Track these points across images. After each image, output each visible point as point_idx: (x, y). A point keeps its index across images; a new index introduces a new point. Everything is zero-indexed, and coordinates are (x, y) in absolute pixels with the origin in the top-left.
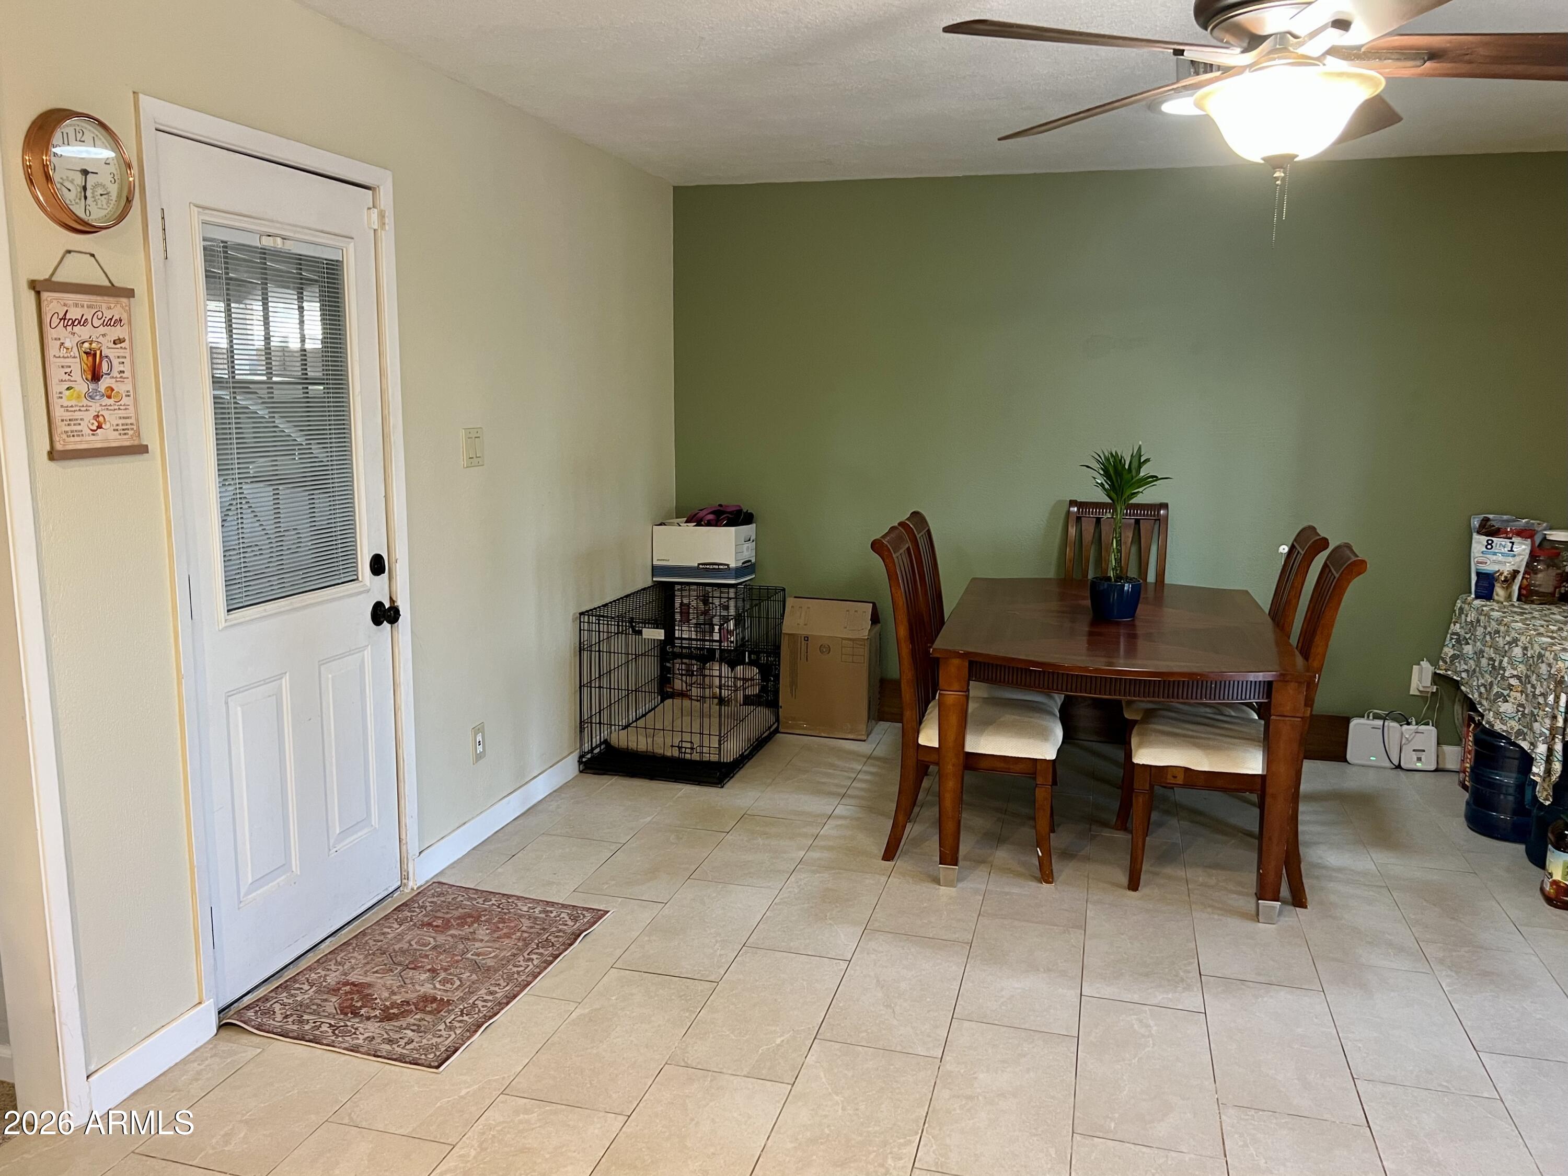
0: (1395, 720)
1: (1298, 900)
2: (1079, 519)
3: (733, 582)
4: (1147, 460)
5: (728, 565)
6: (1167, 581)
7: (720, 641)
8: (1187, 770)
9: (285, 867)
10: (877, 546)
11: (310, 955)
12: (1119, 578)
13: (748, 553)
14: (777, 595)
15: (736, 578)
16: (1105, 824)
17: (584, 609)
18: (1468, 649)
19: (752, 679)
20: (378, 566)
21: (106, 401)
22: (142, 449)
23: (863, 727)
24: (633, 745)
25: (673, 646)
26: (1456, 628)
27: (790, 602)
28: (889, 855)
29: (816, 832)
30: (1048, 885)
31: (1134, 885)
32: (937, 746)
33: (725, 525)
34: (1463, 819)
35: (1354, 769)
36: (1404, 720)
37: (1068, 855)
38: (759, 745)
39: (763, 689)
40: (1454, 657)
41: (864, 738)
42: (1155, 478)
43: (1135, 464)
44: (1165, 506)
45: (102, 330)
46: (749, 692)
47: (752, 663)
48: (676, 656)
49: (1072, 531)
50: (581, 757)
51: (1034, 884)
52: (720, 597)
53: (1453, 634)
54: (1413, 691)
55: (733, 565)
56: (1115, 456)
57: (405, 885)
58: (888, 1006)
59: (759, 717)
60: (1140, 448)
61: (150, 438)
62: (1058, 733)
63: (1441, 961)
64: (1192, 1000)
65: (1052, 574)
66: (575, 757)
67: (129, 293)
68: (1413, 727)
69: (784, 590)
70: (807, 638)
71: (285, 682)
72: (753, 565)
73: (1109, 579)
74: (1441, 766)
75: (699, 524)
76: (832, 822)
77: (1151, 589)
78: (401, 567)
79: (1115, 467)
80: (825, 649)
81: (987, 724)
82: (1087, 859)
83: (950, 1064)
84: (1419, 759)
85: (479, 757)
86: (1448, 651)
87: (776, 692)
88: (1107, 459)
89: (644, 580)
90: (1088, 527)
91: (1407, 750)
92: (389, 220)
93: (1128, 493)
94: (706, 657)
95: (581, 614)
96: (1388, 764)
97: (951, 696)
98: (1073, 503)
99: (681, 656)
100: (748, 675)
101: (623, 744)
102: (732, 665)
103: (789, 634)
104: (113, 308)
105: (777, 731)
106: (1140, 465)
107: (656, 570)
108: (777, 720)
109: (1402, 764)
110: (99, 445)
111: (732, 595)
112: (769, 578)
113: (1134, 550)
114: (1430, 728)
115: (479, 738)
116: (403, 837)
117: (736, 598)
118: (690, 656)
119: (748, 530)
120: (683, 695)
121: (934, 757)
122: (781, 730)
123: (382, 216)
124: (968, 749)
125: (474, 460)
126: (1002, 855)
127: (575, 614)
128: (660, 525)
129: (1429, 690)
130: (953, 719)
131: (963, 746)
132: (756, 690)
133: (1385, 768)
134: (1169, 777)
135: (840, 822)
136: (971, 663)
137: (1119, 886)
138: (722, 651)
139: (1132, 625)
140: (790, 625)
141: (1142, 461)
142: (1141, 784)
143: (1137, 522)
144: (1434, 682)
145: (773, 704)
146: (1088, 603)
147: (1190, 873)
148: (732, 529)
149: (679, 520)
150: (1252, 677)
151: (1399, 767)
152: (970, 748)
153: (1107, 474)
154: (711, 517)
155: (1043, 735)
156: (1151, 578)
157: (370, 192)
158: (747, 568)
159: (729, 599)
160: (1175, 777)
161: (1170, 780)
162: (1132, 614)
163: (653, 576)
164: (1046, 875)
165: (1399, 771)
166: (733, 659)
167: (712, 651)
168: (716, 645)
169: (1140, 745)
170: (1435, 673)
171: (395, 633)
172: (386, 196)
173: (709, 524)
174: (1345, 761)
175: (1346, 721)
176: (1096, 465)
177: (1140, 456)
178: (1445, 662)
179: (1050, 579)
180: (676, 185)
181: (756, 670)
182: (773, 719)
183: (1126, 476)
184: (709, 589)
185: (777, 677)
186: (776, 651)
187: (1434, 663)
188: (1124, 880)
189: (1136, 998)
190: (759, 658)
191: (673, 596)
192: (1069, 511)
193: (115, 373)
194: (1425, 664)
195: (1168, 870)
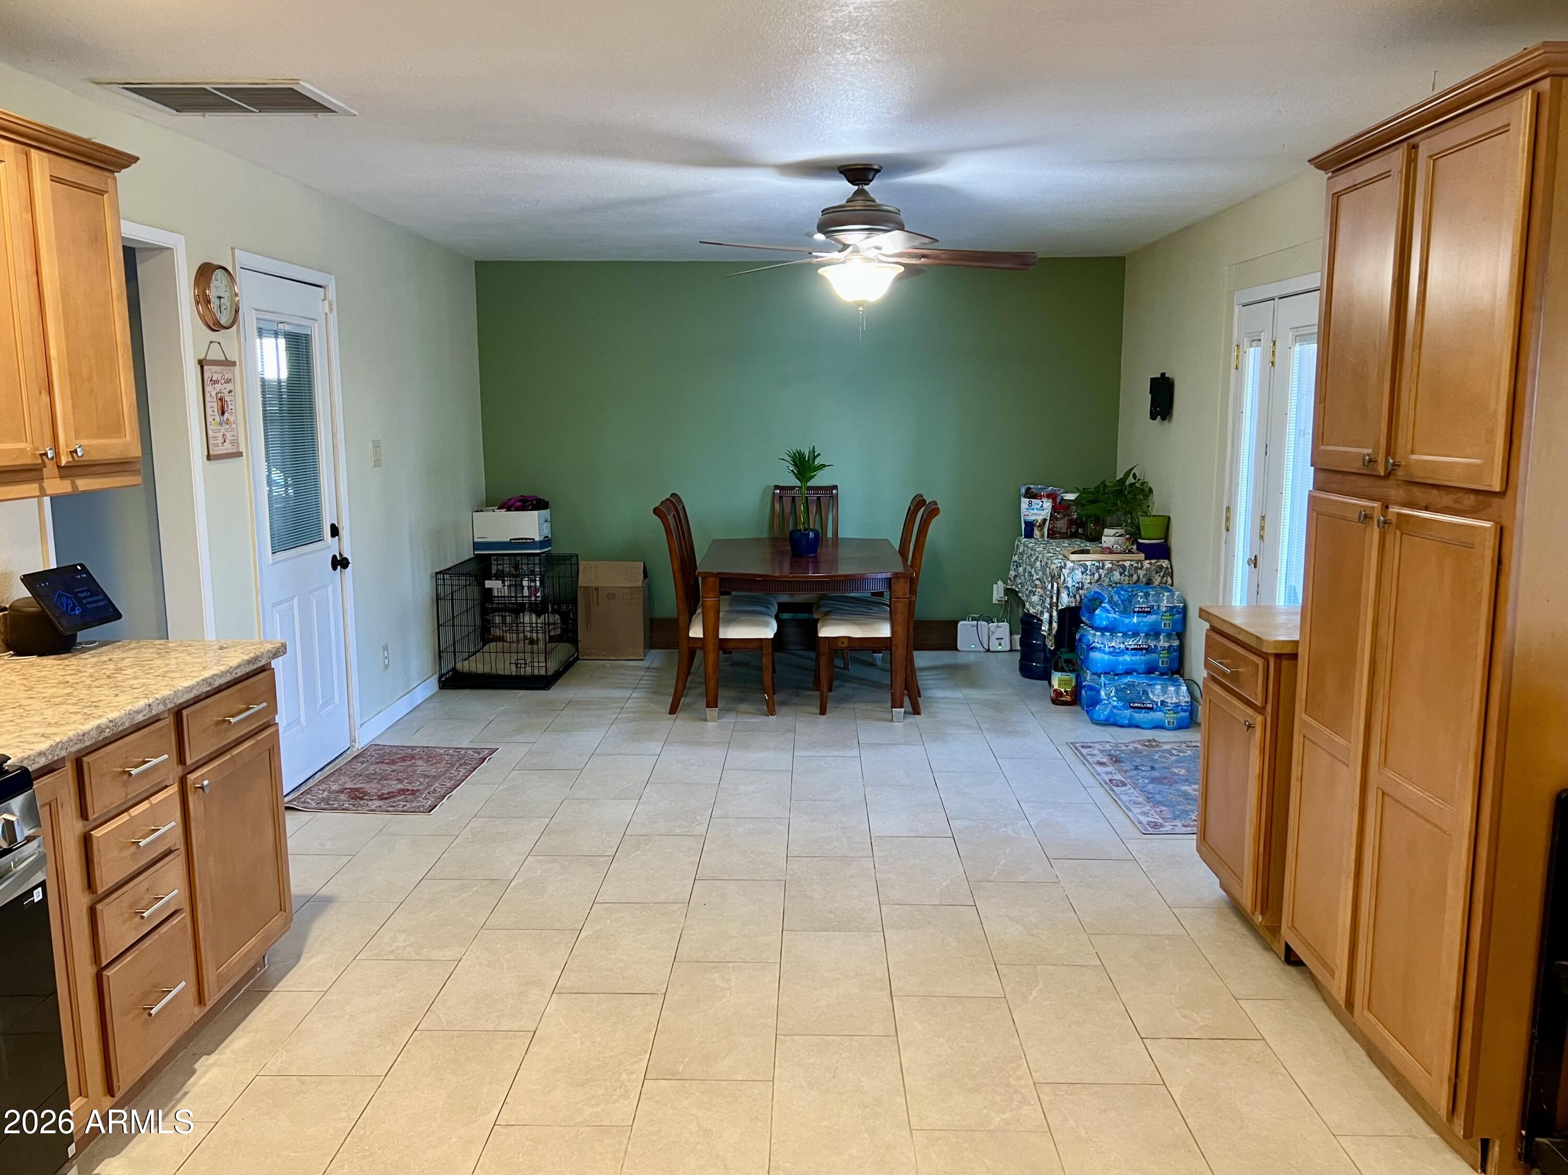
0: (984, 620)
1: (916, 711)
2: (781, 498)
3: (538, 551)
4: (819, 455)
5: (533, 539)
6: (840, 536)
7: (530, 597)
8: (849, 638)
9: (298, 720)
10: (656, 511)
11: (311, 780)
12: (806, 530)
13: (547, 531)
14: (571, 560)
15: (540, 549)
16: (807, 689)
17: (438, 570)
18: (1021, 570)
19: (554, 624)
20: (335, 531)
21: (227, 427)
22: (239, 454)
23: (641, 650)
24: (473, 669)
25: (492, 603)
26: (1015, 558)
27: (582, 564)
28: (673, 711)
29: (623, 705)
30: (773, 717)
31: (823, 712)
32: (701, 636)
33: (531, 510)
34: (1018, 672)
35: (960, 654)
36: (989, 620)
37: (783, 704)
38: (567, 666)
39: (564, 631)
40: (1015, 577)
41: (643, 658)
42: (824, 466)
43: (811, 457)
44: (835, 487)
45: (225, 385)
46: (552, 634)
47: (554, 612)
48: (495, 610)
49: (777, 507)
50: (440, 678)
51: (764, 718)
52: (528, 564)
53: (1015, 562)
54: (995, 601)
55: (537, 539)
56: (799, 453)
57: (353, 746)
58: (686, 769)
59: (563, 651)
60: (814, 448)
61: (242, 449)
62: (775, 625)
63: (988, 729)
64: (855, 752)
65: (765, 536)
66: (436, 677)
67: (233, 364)
68: (996, 624)
69: (577, 556)
70: (597, 589)
71: (296, 601)
72: (550, 540)
73: (801, 530)
74: (1014, 648)
75: (509, 510)
76: (630, 701)
77: (830, 543)
78: (344, 532)
79: (800, 460)
80: (611, 596)
81: (730, 622)
82: (796, 704)
83: (723, 785)
84: (1000, 644)
85: (387, 667)
86: (1012, 573)
87: (575, 631)
88: (794, 454)
89: (468, 554)
90: (787, 502)
91: (993, 638)
92: (335, 307)
93: (809, 475)
94: (518, 609)
95: (436, 573)
96: (982, 649)
97: (710, 601)
98: (776, 487)
99: (499, 610)
100: (551, 621)
101: (466, 669)
102: (538, 615)
103: (584, 587)
104: (227, 372)
105: (577, 659)
106: (815, 458)
107: (476, 546)
108: (577, 650)
109: (991, 649)
110: (225, 452)
111: (537, 561)
112: (562, 548)
113: (818, 517)
114: (1005, 623)
115: (386, 655)
116: (351, 713)
117: (540, 564)
118: (504, 610)
119: (546, 513)
120: (501, 639)
121: (700, 644)
122: (580, 658)
123: (330, 304)
124: (721, 636)
125: (377, 463)
126: (743, 707)
127: (431, 574)
128: (477, 511)
129: (1003, 599)
130: (711, 615)
131: (718, 635)
132: (559, 632)
133: (980, 652)
134: (840, 643)
135: (636, 700)
136: (721, 579)
137: (816, 714)
138: (530, 604)
139: (815, 557)
140: (584, 580)
141: (816, 454)
142: (824, 648)
143: (819, 498)
144: (1006, 594)
145: (574, 641)
146: (789, 548)
147: (856, 706)
148: (535, 513)
149: (493, 508)
150: (879, 576)
151: (988, 650)
152: (722, 636)
153: (795, 465)
154: (519, 504)
155: (766, 625)
156: (830, 535)
157: (322, 290)
158: (546, 542)
159: (534, 564)
160: (843, 643)
161: (840, 645)
162: (815, 551)
163: (474, 550)
164: (772, 712)
165: (989, 653)
166: (538, 609)
167: (523, 604)
168: (526, 600)
169: (822, 626)
170: (1007, 589)
171: (343, 576)
172: (332, 293)
173: (517, 509)
174: (957, 650)
175: (955, 623)
176: (788, 458)
177: (814, 452)
178: (1011, 580)
179: (764, 538)
180: (476, 259)
181: (557, 616)
182: (574, 650)
183: (806, 464)
184: (519, 558)
185: (575, 620)
186: (574, 601)
187: (1005, 583)
188: (818, 711)
189: (823, 754)
190: (559, 607)
191: (490, 565)
192: (774, 493)
193: (229, 411)
194: (1000, 583)
195: (844, 705)
